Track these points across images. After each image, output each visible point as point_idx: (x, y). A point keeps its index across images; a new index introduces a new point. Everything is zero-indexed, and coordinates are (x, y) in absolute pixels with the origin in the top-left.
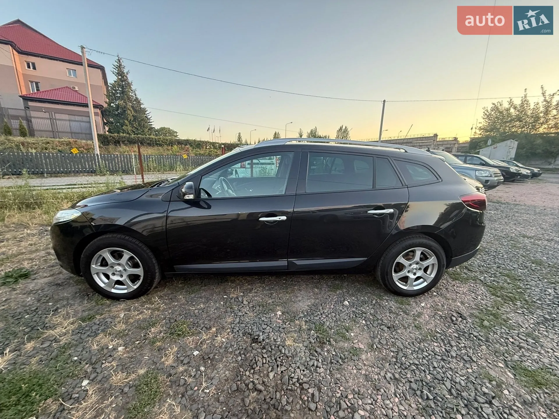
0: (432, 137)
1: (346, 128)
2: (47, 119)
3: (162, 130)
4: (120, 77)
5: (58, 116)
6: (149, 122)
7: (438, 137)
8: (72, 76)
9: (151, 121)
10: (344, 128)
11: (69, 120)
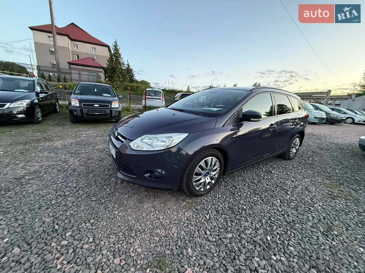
0: (327, 92)
1: (259, 84)
2: (77, 74)
3: (142, 82)
4: (115, 51)
5: (82, 73)
6: (133, 77)
7: (332, 93)
8: (94, 51)
9: (134, 76)
10: (258, 84)
11: (88, 75)
